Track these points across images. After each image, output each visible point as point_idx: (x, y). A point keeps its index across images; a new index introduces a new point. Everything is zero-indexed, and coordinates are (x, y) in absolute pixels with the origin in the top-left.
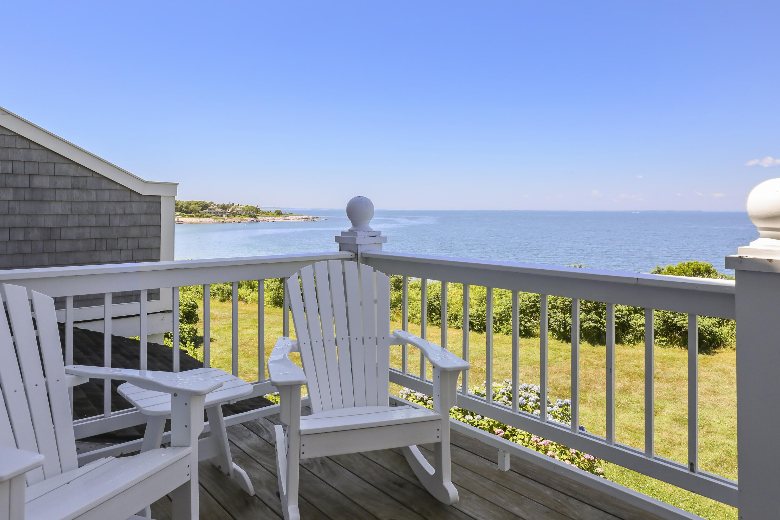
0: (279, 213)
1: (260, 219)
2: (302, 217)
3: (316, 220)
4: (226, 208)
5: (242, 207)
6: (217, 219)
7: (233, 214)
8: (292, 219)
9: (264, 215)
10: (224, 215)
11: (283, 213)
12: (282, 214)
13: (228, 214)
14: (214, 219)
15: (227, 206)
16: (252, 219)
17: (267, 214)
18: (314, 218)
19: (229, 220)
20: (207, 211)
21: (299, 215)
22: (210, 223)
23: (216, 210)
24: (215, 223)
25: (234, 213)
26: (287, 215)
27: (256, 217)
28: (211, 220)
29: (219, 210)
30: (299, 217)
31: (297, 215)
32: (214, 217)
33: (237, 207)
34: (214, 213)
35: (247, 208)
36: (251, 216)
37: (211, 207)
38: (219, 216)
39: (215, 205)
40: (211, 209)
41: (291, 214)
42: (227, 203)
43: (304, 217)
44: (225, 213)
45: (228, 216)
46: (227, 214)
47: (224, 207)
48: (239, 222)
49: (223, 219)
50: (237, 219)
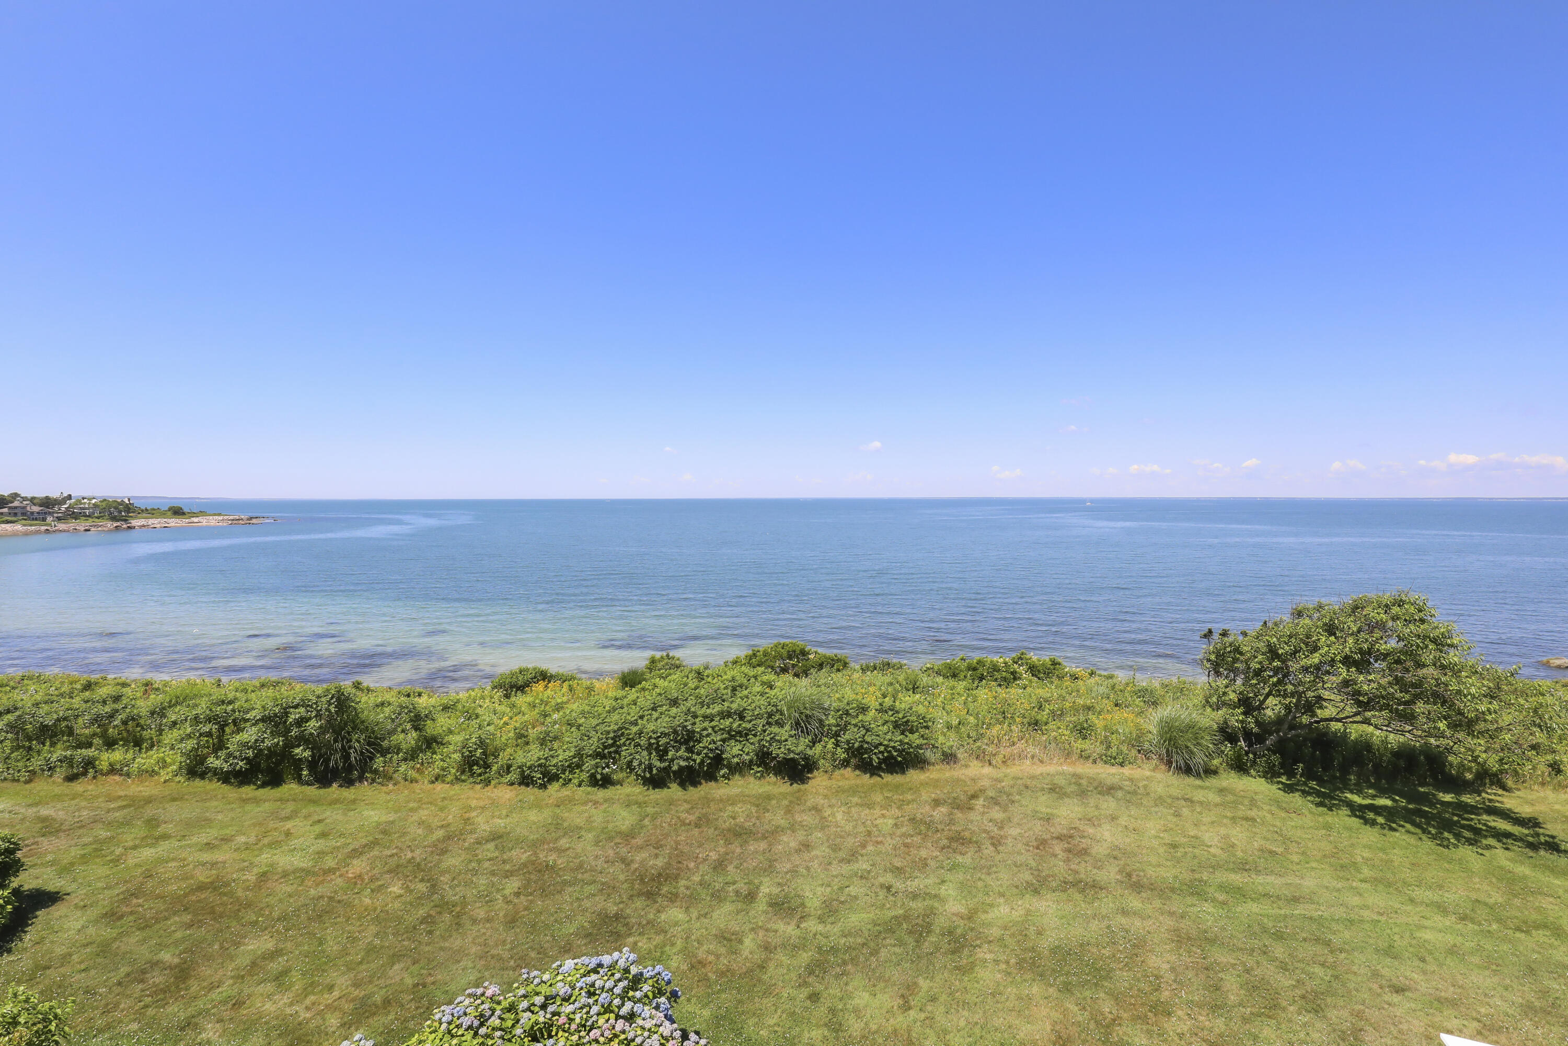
0: (177, 512)
1: (135, 523)
2: (226, 517)
3: (254, 521)
4: (54, 506)
5: (93, 501)
6: (31, 525)
7: (73, 515)
8: (204, 521)
9: (144, 515)
10: (49, 519)
11: (186, 510)
12: (184, 514)
13: (60, 515)
14: (24, 525)
15: (55, 500)
16: (118, 524)
17: (151, 512)
18: (251, 518)
19: (61, 526)
20: (5, 510)
21: (220, 515)
22: (15, 534)
23: (28, 508)
24: (26, 534)
25: (74, 512)
26: (194, 515)
27: (125, 520)
28: (18, 527)
29: (36, 509)
30: (221, 518)
31: (215, 515)
32: (24, 522)
33: (79, 502)
34: (23, 514)
35: (104, 504)
36: (114, 519)
37: (16, 504)
38: (36, 519)
39: (25, 499)
40: (16, 508)
41: (202, 513)
42: (55, 494)
43: (232, 517)
44: (50, 513)
45: (59, 519)
46: (56, 515)
47: (47, 503)
48: (86, 530)
49: (50, 525)
50: (81, 525)
